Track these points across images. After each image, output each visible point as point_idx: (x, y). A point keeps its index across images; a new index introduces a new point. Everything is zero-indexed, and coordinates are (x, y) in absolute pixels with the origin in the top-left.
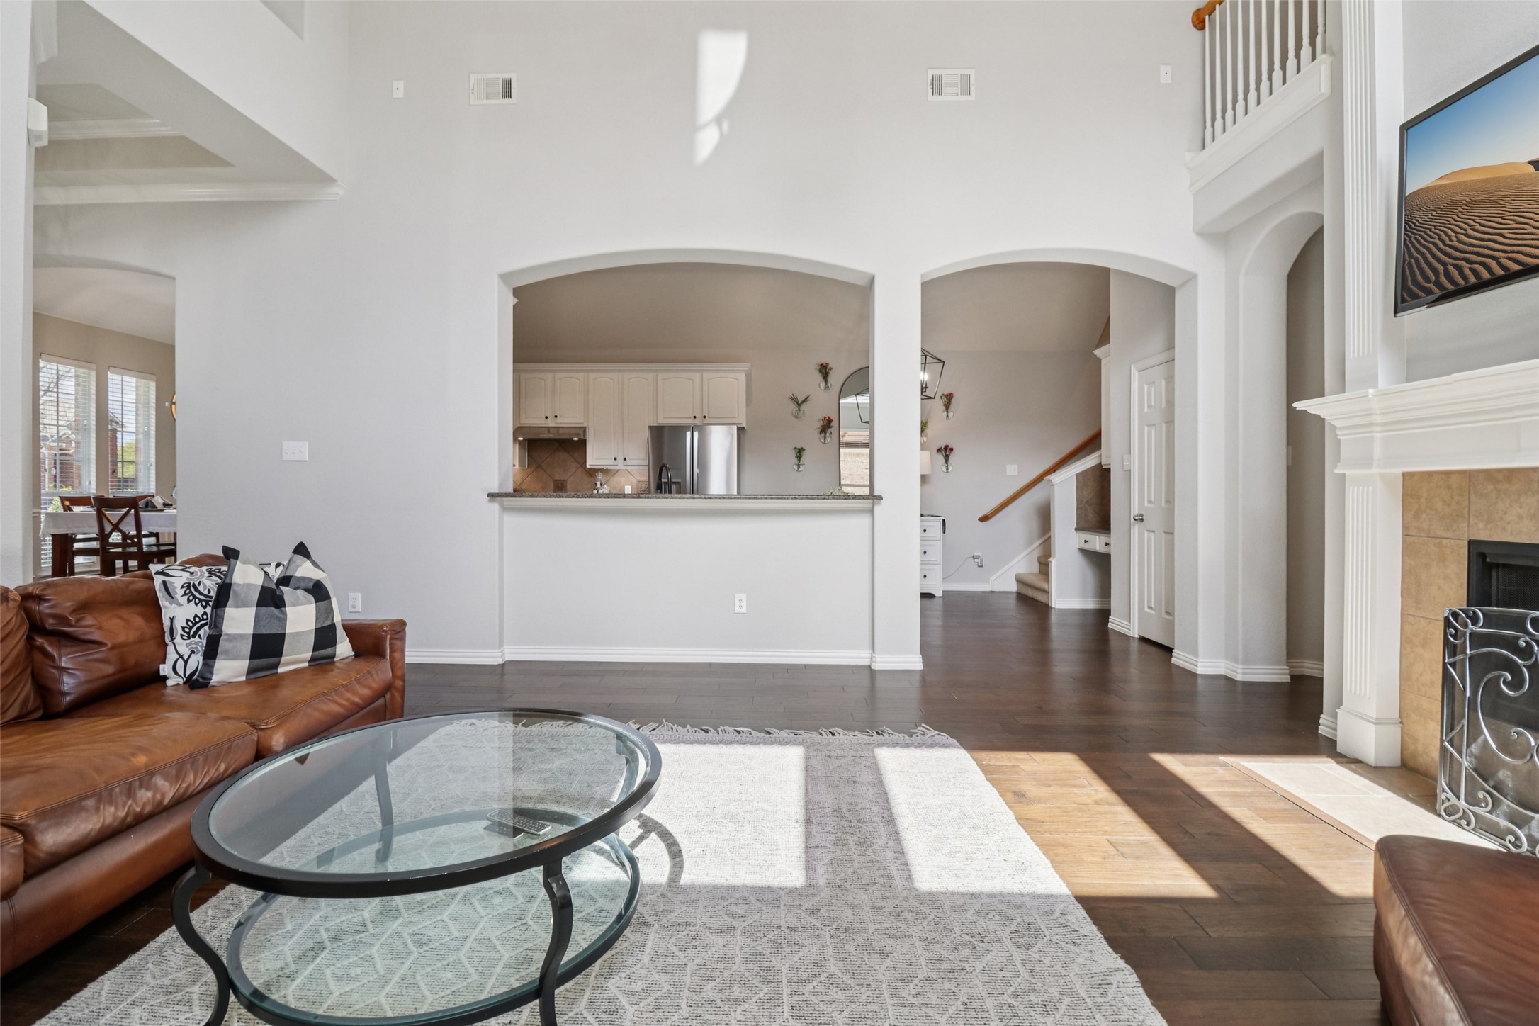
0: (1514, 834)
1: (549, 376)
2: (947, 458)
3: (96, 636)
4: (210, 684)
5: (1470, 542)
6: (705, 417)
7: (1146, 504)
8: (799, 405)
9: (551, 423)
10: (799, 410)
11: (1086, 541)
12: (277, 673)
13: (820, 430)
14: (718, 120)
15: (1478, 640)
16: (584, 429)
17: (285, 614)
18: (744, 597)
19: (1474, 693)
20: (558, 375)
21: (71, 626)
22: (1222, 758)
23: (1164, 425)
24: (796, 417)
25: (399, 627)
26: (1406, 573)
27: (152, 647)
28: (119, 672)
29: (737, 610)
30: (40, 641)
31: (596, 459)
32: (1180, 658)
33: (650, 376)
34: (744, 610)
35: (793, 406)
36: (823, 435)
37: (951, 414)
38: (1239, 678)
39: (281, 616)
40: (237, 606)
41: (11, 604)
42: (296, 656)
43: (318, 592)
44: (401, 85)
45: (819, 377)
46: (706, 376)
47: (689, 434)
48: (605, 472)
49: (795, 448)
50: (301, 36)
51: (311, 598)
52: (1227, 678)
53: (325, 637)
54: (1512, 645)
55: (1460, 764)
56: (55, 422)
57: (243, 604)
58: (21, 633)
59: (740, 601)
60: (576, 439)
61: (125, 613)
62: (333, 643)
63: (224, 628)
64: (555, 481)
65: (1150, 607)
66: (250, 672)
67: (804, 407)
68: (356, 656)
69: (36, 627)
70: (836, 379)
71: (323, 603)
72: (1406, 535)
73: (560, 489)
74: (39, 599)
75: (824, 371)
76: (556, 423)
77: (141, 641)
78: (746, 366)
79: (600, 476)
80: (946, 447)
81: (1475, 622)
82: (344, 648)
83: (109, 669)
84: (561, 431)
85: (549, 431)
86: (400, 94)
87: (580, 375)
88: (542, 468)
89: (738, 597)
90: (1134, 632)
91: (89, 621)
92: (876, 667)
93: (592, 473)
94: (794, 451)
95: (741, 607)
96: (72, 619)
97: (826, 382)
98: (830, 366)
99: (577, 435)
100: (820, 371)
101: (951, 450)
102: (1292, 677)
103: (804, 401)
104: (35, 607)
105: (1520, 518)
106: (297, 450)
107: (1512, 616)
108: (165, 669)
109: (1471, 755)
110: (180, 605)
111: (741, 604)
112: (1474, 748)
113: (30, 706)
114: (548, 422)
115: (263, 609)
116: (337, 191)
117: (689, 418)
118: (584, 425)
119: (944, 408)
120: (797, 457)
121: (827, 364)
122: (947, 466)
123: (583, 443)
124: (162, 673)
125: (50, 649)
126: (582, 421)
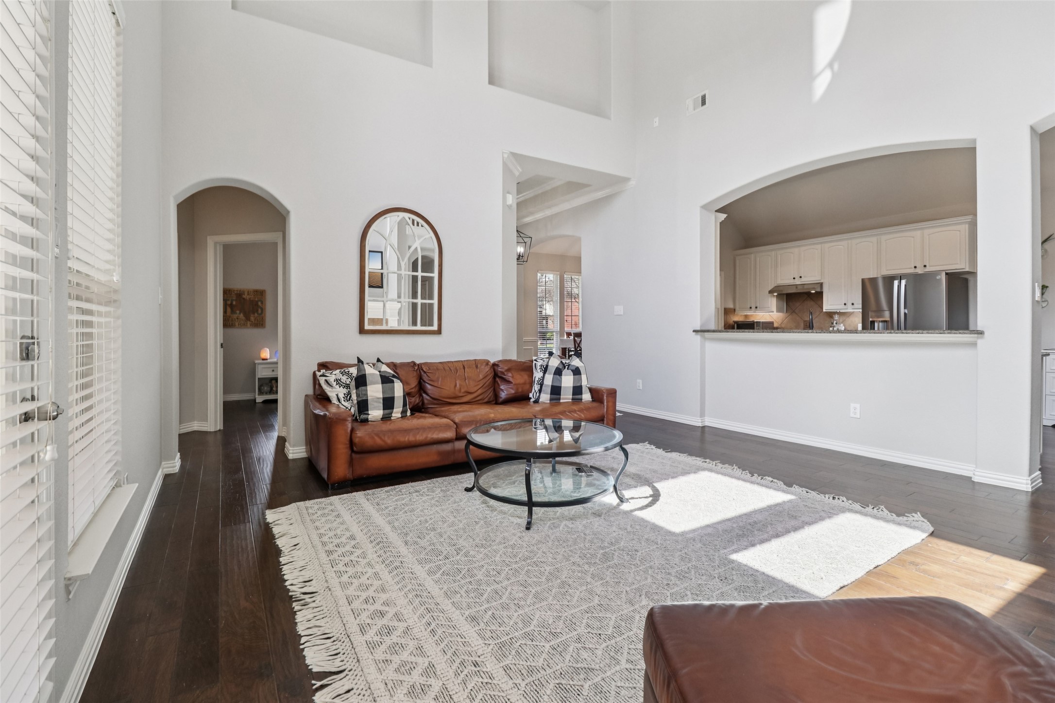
1: (796, 250)
3: (511, 379)
4: (539, 402)
6: (925, 266)
9: (798, 282)
12: (560, 402)
14: (830, 65)
16: (821, 284)
17: (561, 378)
18: (858, 406)
20: (803, 248)
21: (505, 375)
25: (613, 393)
27: (527, 386)
28: (515, 393)
29: (852, 415)
30: (497, 379)
31: (830, 305)
33: (874, 239)
34: (858, 416)
39: (560, 379)
40: (549, 374)
41: (489, 366)
42: (566, 396)
43: (577, 372)
44: (657, 120)
47: (896, 283)
48: (840, 314)
50: (609, 118)
51: (572, 373)
53: (577, 390)
56: (570, 300)
57: (550, 374)
58: (491, 376)
59: (855, 409)
60: (813, 292)
61: (523, 373)
62: (581, 393)
63: (545, 382)
64: (805, 321)
66: (551, 400)
68: (592, 401)
69: (496, 375)
71: (577, 376)
73: (809, 326)
74: (497, 365)
76: (801, 282)
77: (525, 384)
79: (836, 317)
82: (586, 397)
83: (513, 392)
84: (806, 287)
85: (797, 288)
86: (656, 124)
87: (819, 247)
88: (795, 312)
89: (853, 405)
91: (510, 375)
92: (977, 479)
93: (830, 315)
95: (855, 413)
96: (506, 373)
99: (814, 289)
104: (496, 368)
106: (619, 310)
108: (531, 395)
110: (538, 372)
111: (855, 411)
113: (491, 400)
114: (795, 281)
115: (555, 376)
116: (632, 183)
117: (911, 268)
118: (822, 281)
123: (820, 295)
124: (530, 396)
125: (499, 382)
126: (820, 279)
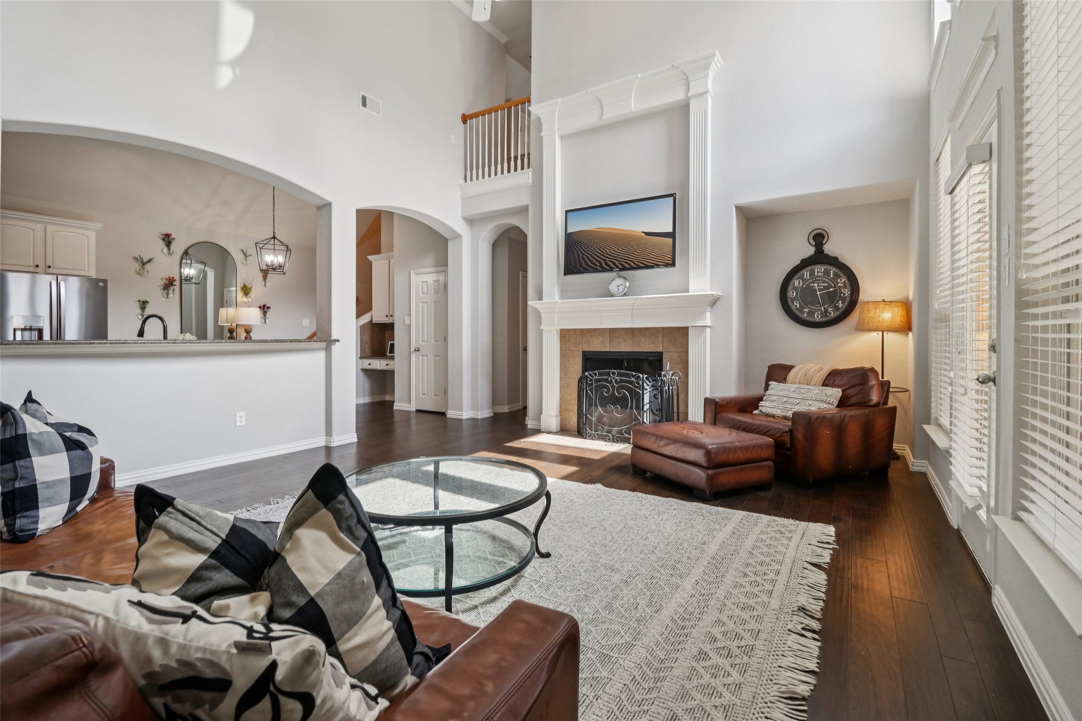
0: (608, 436)
2: (265, 313)
4: (38, 534)
5: (583, 352)
6: (49, 267)
7: (421, 342)
8: (143, 264)
10: (144, 269)
11: (369, 364)
12: (77, 513)
13: (163, 287)
15: (597, 381)
18: (243, 414)
19: (596, 398)
22: (522, 440)
23: (433, 303)
24: (140, 275)
26: (562, 363)
29: (238, 424)
32: (451, 414)
34: (243, 424)
35: (136, 266)
36: (166, 291)
37: (268, 284)
38: (480, 417)
45: (162, 244)
46: (49, 227)
49: (139, 301)
52: (472, 419)
54: (606, 380)
55: (592, 420)
59: (241, 417)
63: (37, 477)
65: (424, 394)
67: (147, 267)
70: (178, 247)
72: (561, 351)
75: (168, 240)
78: (99, 226)
80: (264, 306)
81: (596, 375)
89: (238, 415)
90: (413, 408)
92: (333, 445)
94: (138, 302)
95: (241, 422)
97: (169, 249)
98: (172, 237)
100: (163, 240)
101: (269, 308)
102: (494, 414)
103: (150, 261)
105: (598, 343)
107: (605, 372)
109: (595, 416)
111: (241, 419)
112: (596, 414)
117: (30, 266)
119: (262, 279)
120: (141, 308)
121: (171, 234)
122: (265, 319)
